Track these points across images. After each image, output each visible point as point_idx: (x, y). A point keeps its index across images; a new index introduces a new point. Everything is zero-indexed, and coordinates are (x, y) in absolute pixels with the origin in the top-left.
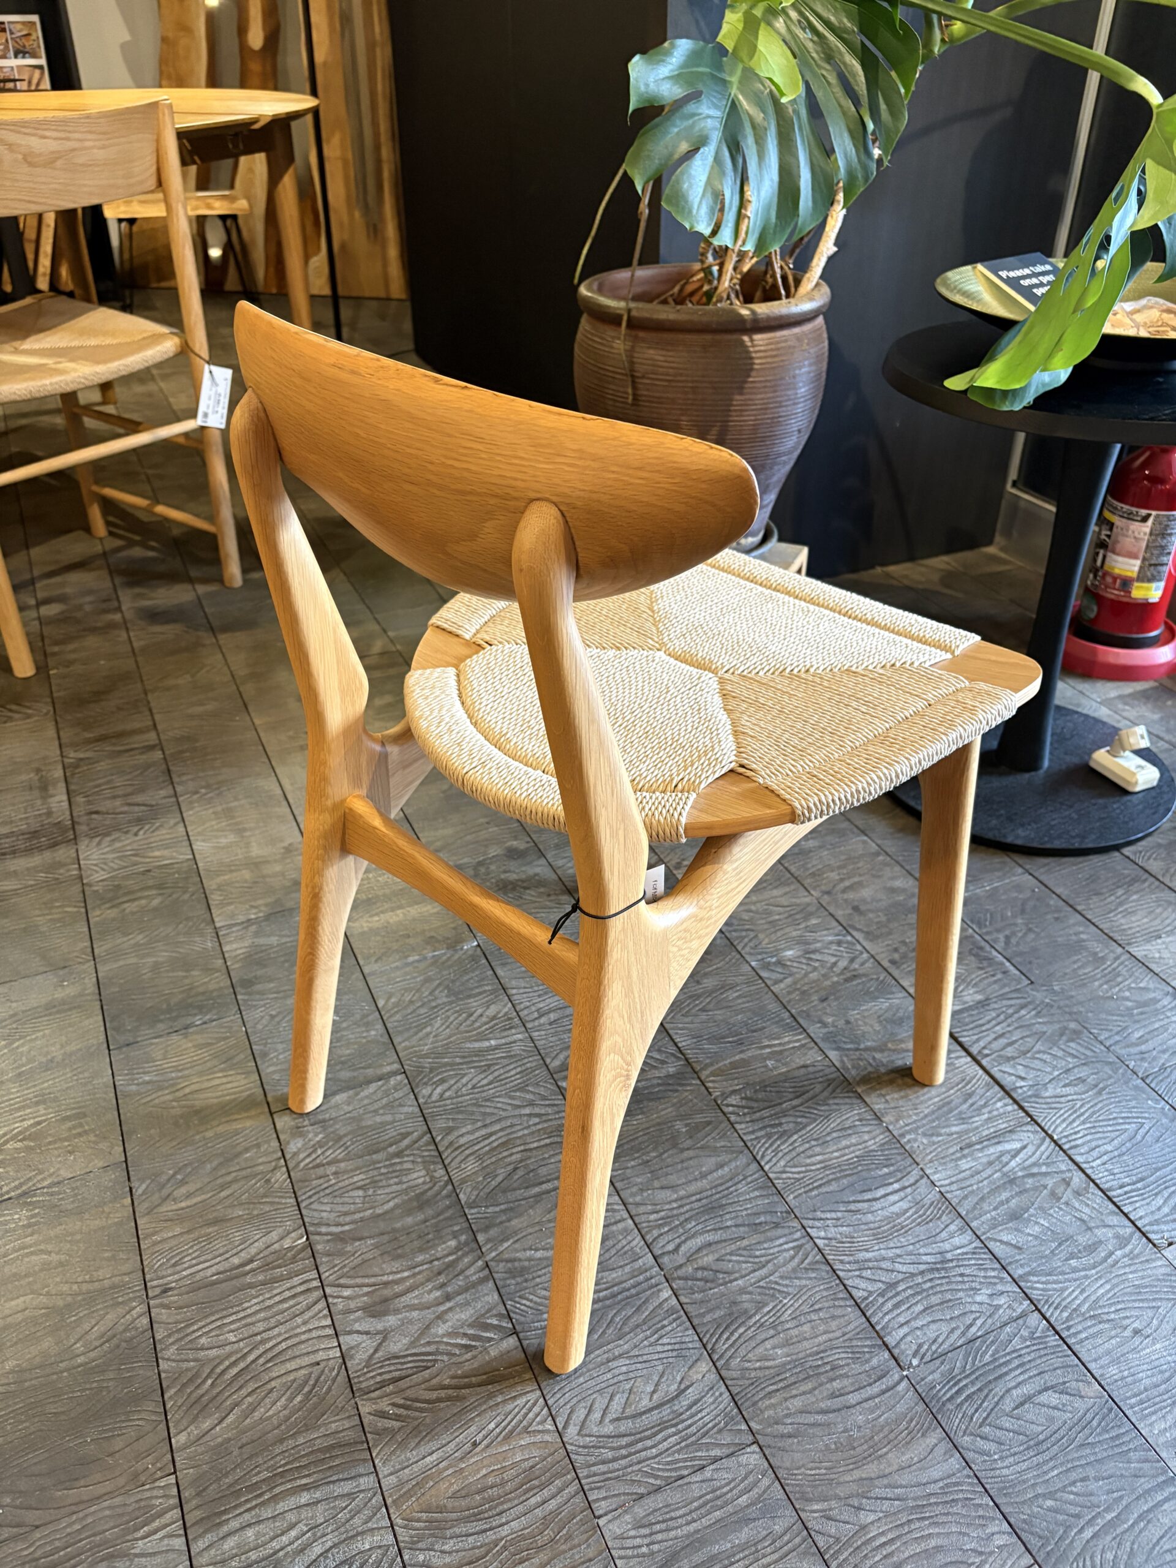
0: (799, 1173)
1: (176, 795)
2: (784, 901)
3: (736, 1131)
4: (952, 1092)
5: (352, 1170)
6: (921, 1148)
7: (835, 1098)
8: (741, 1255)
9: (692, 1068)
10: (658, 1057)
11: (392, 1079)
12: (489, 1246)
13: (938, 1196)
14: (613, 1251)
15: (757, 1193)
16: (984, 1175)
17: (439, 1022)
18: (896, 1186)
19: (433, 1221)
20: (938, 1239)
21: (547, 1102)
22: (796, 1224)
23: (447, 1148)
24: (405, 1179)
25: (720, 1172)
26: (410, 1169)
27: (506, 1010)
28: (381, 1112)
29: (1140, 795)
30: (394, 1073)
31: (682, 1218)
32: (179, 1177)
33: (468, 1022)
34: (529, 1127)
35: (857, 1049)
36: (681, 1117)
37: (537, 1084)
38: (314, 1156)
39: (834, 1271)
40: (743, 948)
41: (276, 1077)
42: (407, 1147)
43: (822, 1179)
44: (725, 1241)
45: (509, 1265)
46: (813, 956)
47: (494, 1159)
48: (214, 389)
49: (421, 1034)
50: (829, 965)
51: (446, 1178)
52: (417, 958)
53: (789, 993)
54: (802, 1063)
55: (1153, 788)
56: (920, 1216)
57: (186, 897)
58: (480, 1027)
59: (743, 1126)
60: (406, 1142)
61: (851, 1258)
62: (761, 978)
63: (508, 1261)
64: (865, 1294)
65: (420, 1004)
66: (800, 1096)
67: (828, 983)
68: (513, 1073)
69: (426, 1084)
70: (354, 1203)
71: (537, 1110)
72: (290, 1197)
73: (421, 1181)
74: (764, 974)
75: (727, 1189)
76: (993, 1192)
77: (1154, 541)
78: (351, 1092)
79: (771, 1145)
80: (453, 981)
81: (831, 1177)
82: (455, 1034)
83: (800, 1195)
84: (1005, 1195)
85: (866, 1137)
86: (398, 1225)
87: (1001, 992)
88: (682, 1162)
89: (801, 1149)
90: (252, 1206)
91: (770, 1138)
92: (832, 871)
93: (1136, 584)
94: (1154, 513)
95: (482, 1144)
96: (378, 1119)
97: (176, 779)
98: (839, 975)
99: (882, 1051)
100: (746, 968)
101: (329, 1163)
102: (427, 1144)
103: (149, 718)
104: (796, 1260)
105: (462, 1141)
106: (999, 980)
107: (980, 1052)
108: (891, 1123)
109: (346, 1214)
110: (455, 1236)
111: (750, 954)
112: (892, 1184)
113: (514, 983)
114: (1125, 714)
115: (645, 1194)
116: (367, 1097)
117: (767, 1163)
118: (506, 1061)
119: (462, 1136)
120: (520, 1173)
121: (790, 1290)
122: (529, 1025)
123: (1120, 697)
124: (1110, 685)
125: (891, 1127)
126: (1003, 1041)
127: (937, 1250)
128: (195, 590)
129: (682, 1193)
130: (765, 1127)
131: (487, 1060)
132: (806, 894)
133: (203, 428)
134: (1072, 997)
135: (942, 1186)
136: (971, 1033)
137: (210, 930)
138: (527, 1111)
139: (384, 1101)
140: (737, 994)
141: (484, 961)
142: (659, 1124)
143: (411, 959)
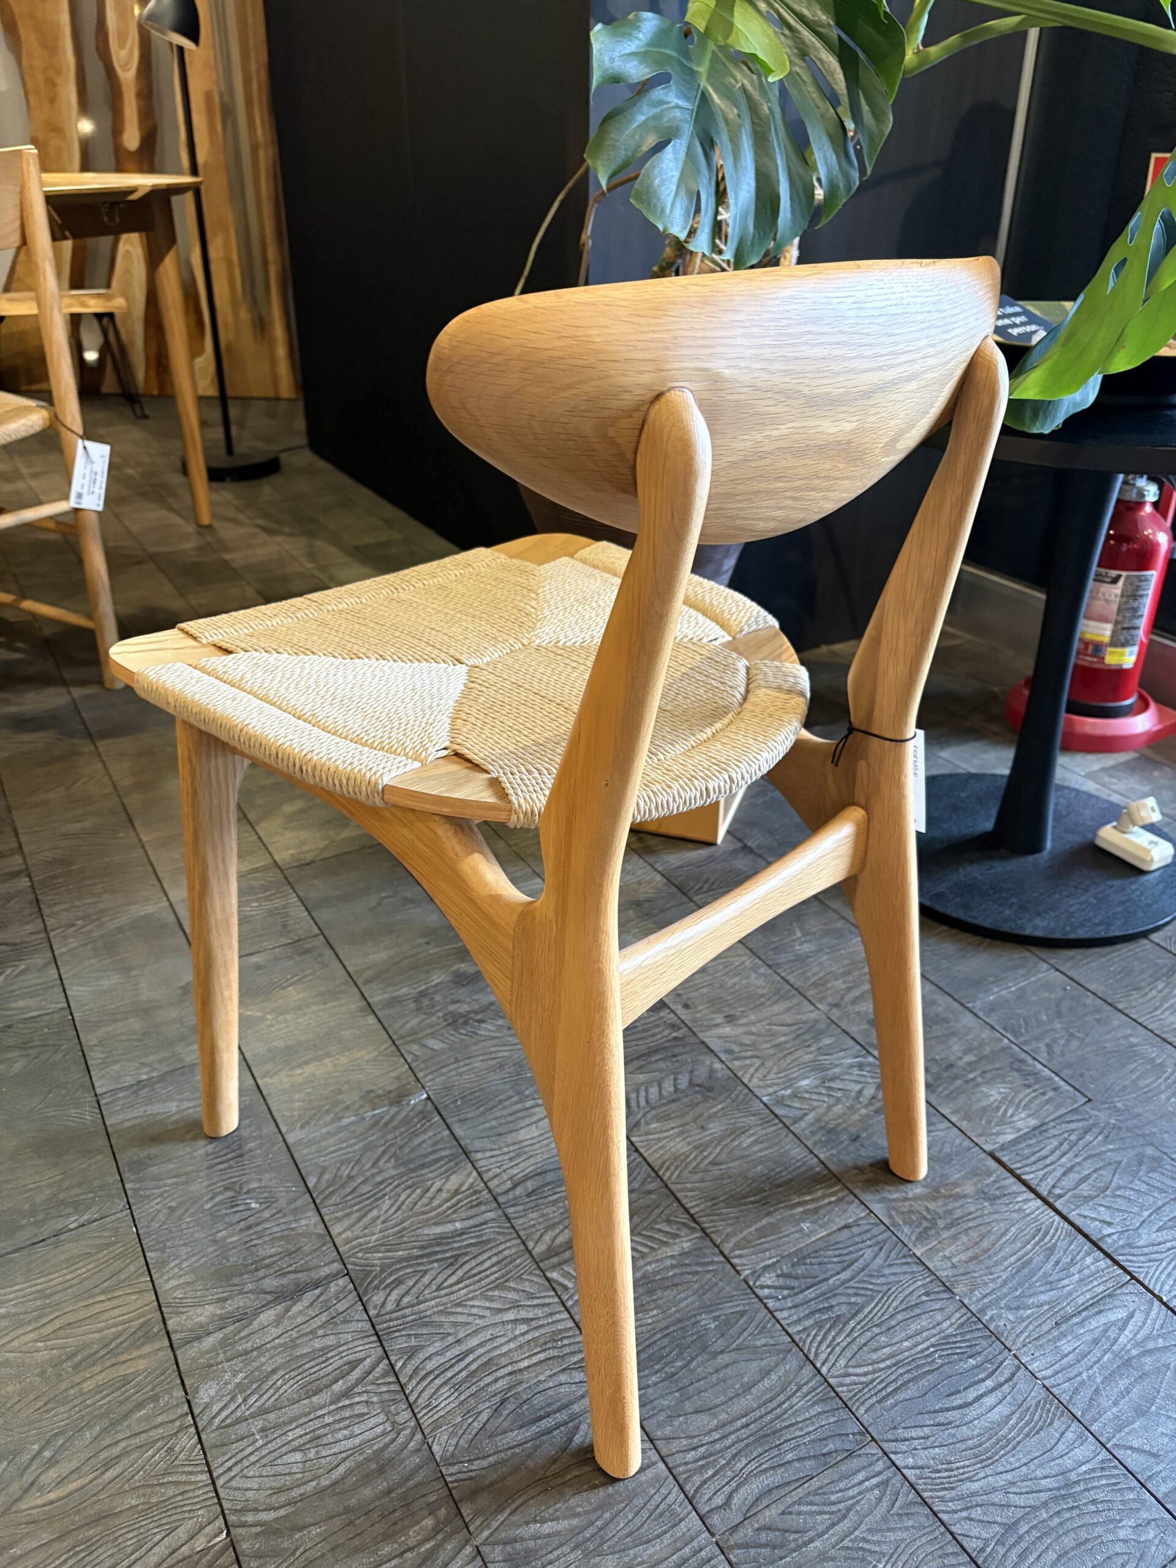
0: (865, 1374)
1: (46, 930)
2: (788, 1018)
3: (778, 1321)
4: (1029, 1247)
5: (285, 1424)
6: (1009, 1327)
7: (890, 1266)
8: (811, 1503)
9: (712, 1240)
10: (668, 1229)
11: (332, 1284)
12: (478, 1523)
13: (1043, 1391)
14: (645, 1514)
15: (818, 1409)
16: (1092, 1358)
17: (387, 1202)
18: (989, 1383)
19: (400, 1491)
20: (1055, 1453)
21: (535, 1302)
22: (873, 1449)
23: (411, 1378)
24: (357, 1430)
25: (767, 1382)
26: (364, 1414)
27: (471, 1180)
28: (320, 1332)
29: (1156, 874)
30: (334, 1277)
31: (728, 1455)
32: (47, 1454)
33: (425, 1200)
34: (516, 1337)
35: (905, 1199)
36: (707, 1308)
37: (520, 1277)
38: (233, 1407)
39: (935, 1514)
40: (750, 1080)
41: (179, 1294)
42: (360, 1380)
43: (895, 1380)
44: (788, 1483)
45: (509, 1548)
46: (833, 1085)
47: (474, 1389)
48: (89, 467)
49: (365, 1220)
50: (853, 1094)
51: (413, 1423)
52: (353, 1119)
53: (813, 1133)
54: (843, 1223)
55: (1167, 866)
56: (1027, 1424)
57: (59, 1056)
58: (440, 1206)
59: (785, 1314)
60: (356, 1374)
61: (953, 1493)
62: (776, 1116)
63: (505, 1543)
64: (980, 1544)
65: (362, 1179)
66: (849, 1266)
67: (856, 1117)
68: (487, 1264)
69: (377, 1288)
70: (290, 1474)
71: (523, 1314)
72: (202, 1472)
73: (379, 1430)
74: (779, 1111)
75: (780, 1405)
76: (1107, 1380)
77: (1126, 603)
78: (280, 1308)
79: (824, 1338)
80: (401, 1147)
81: (907, 1377)
82: (409, 1217)
83: (872, 1405)
84: (1123, 1383)
85: (939, 1317)
86: (353, 1501)
87: (1057, 1114)
88: (717, 1371)
89: (863, 1340)
90: (149, 1490)
91: (821, 1328)
92: (837, 979)
93: (1110, 649)
94: (1124, 574)
95: (456, 1369)
96: (317, 1344)
97: (46, 911)
98: (866, 1106)
99: (935, 1199)
100: (757, 1105)
101: (253, 1416)
102: (385, 1375)
103: (14, 839)
104: (885, 1504)
105: (430, 1366)
106: (1051, 1099)
107: (1050, 1192)
108: (965, 1295)
109: (279, 1491)
110: (432, 1509)
111: (760, 1087)
112: (983, 1380)
113: (478, 1144)
114: (1113, 787)
115: (676, 1423)
116: (300, 1312)
117: (823, 1364)
118: (475, 1250)
119: (429, 1358)
120: (510, 1406)
121: (884, 1548)
122: (502, 1199)
123: (1104, 770)
124: (1090, 758)
125: (966, 1301)
126: (1074, 1177)
127: (1056, 1470)
128: (70, 693)
129: (723, 1416)
130: (812, 1313)
131: (453, 1249)
132: (812, 1008)
133: (76, 511)
134: (1139, 1115)
135: (1045, 1378)
136: (1034, 1168)
137: (90, 1098)
138: (510, 1316)
139: (324, 1317)
140: (751, 1140)
141: (438, 1118)
142: (680, 1321)
143: (345, 1121)
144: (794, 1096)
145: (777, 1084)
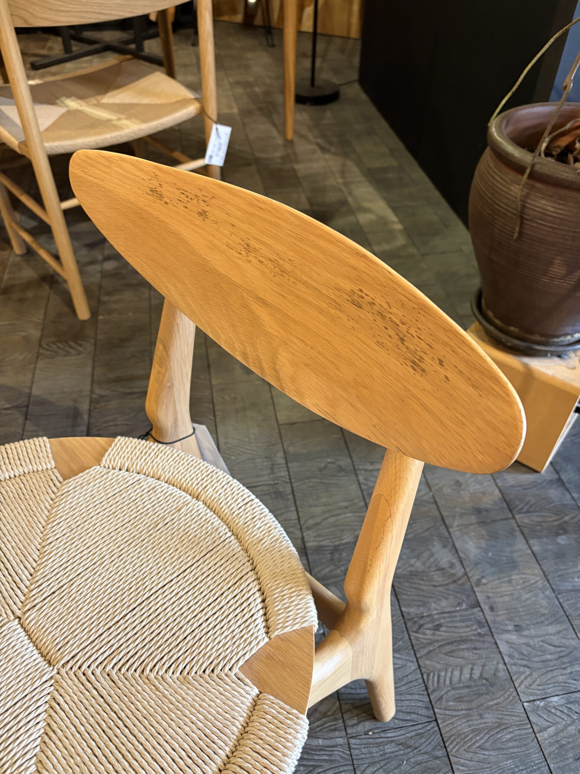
40: (520, 685)
48: (218, 140)
62: (530, 721)
100: (519, 708)
111: (525, 693)
144: (545, 708)
145: (537, 695)
